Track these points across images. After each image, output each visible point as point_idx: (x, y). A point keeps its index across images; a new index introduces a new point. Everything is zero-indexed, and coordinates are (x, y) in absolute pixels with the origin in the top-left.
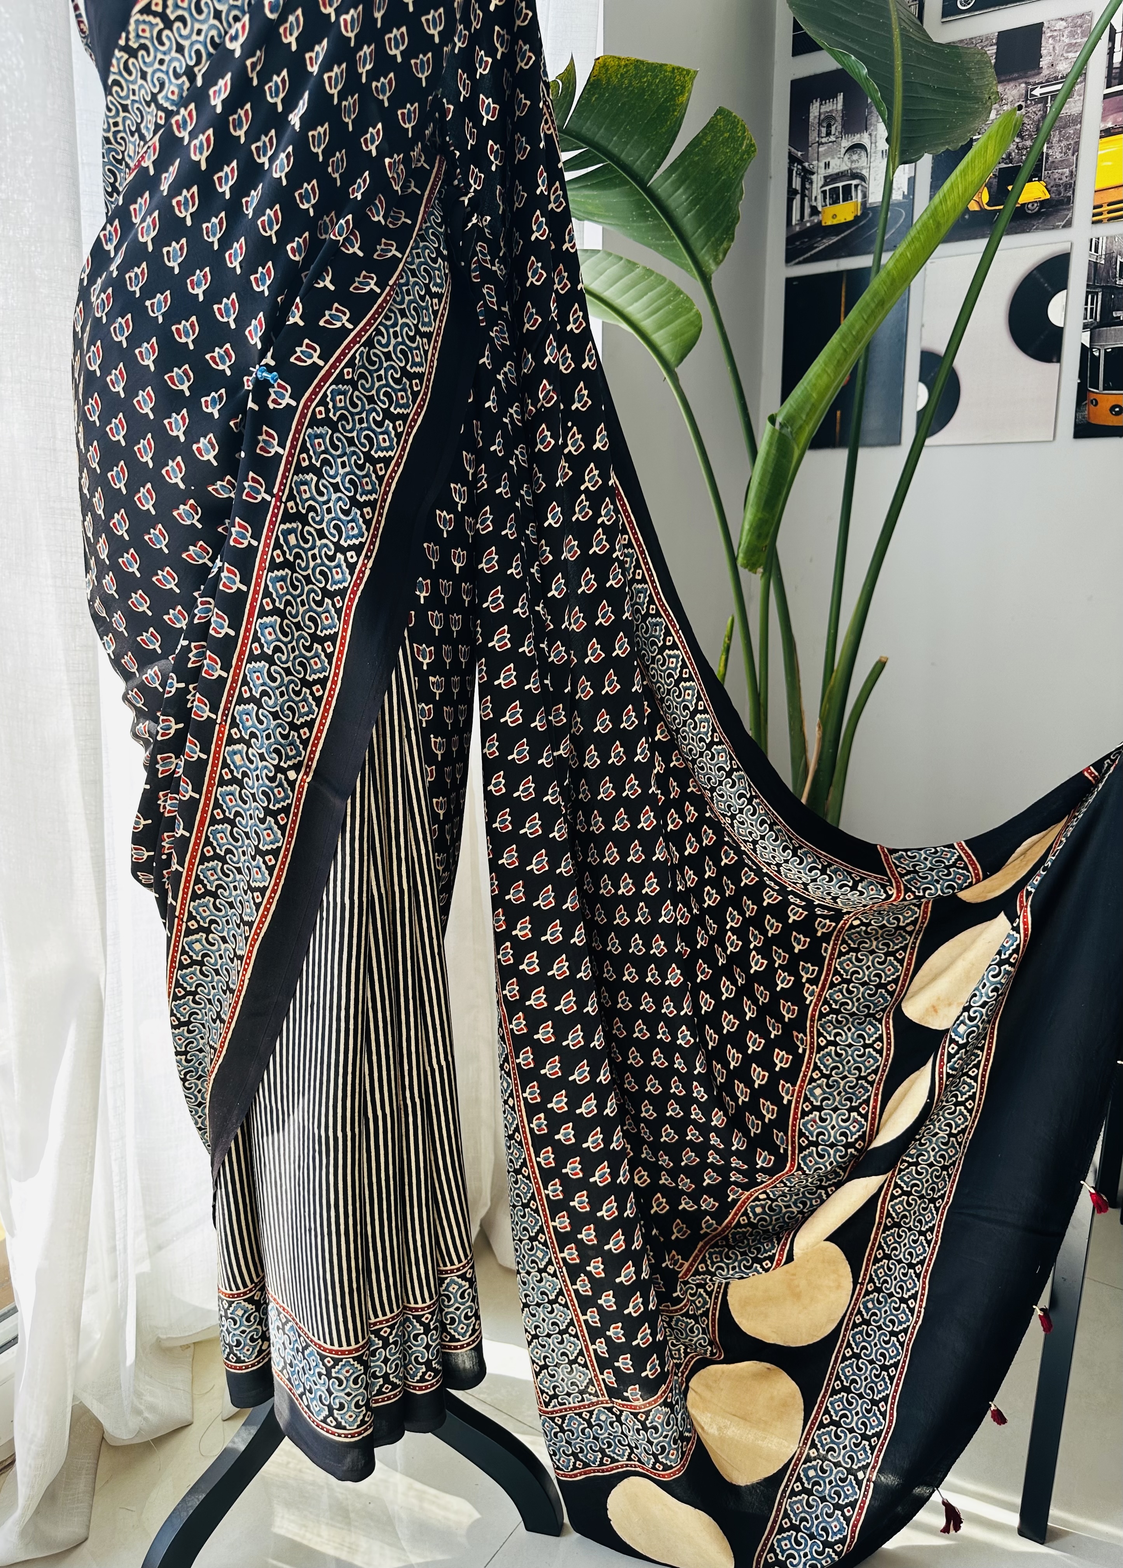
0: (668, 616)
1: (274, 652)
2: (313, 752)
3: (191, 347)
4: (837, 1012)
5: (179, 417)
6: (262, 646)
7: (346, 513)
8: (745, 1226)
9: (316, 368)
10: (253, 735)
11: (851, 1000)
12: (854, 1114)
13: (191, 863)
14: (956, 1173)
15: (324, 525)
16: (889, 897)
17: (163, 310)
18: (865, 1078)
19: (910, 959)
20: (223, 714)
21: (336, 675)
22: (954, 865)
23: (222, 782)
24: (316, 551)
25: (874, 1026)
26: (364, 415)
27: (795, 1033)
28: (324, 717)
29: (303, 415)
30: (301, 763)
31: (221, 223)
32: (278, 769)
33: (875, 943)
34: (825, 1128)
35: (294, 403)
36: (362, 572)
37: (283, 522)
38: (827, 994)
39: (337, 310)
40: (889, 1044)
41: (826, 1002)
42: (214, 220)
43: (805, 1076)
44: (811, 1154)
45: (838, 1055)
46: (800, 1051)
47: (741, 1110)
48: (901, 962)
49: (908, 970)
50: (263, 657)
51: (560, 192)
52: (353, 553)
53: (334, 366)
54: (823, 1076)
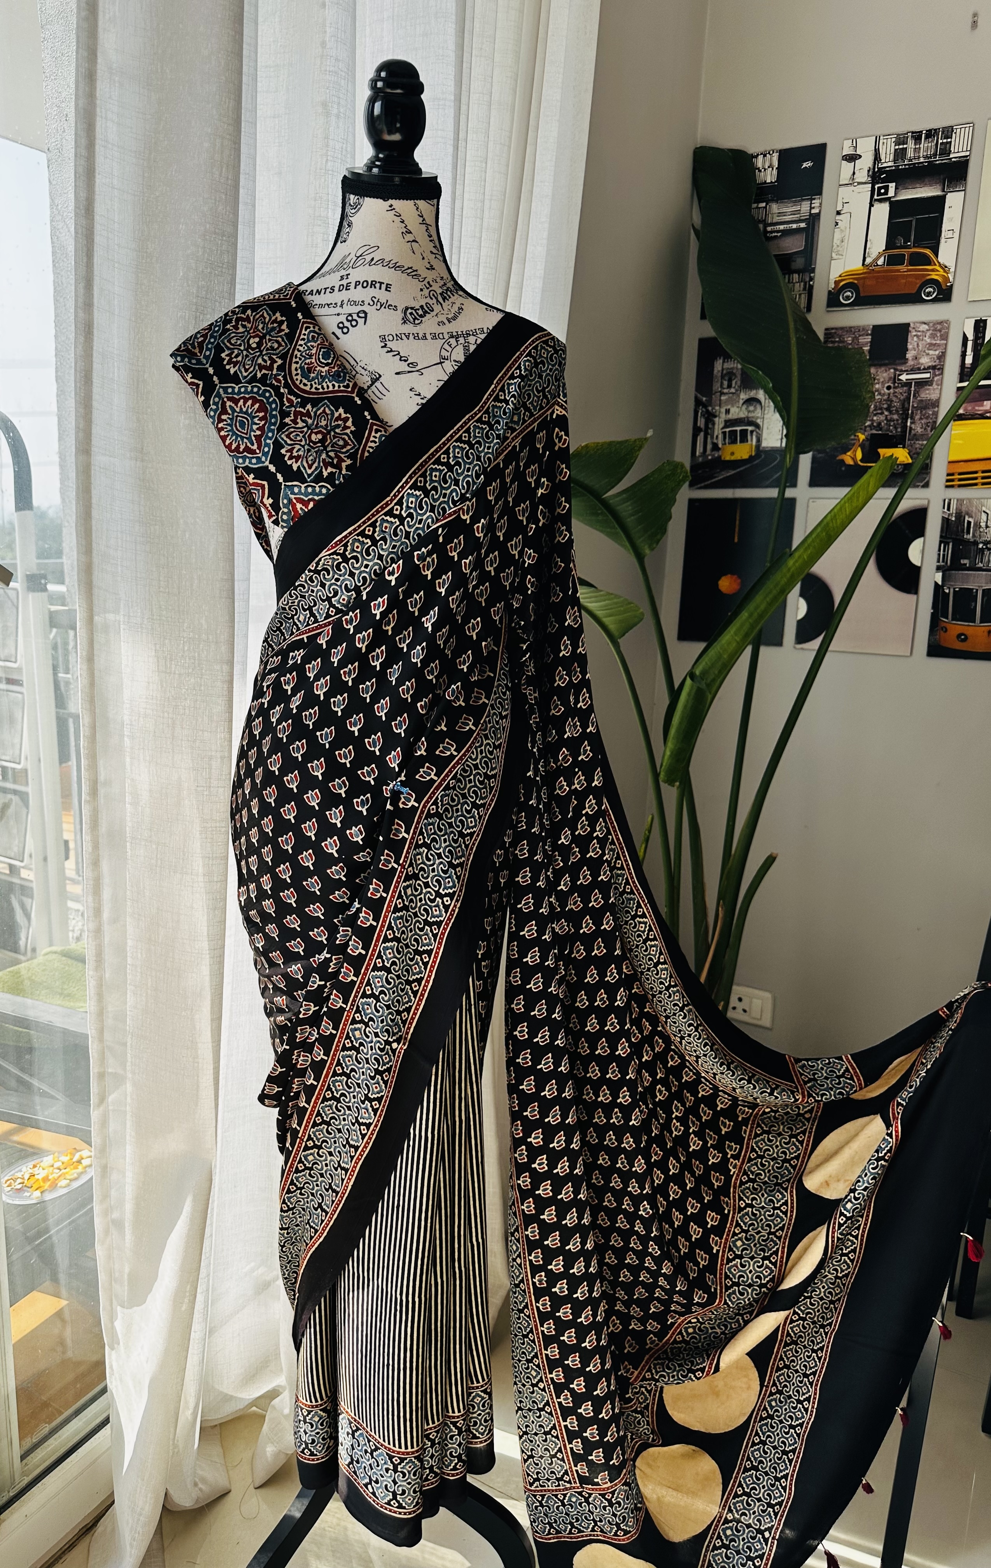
0: (640, 894)
1: (391, 965)
2: (409, 1028)
3: (348, 765)
4: (753, 1181)
5: (337, 811)
6: (383, 961)
7: (445, 872)
8: (680, 1342)
9: (432, 781)
10: (371, 1019)
11: (764, 1171)
12: (767, 1262)
13: (316, 1103)
14: (842, 1307)
15: (429, 879)
16: (796, 1100)
17: (329, 740)
18: (774, 1233)
19: (808, 1141)
20: (352, 1005)
21: (429, 976)
22: (843, 1076)
23: (344, 1049)
24: (422, 896)
25: (782, 1194)
26: (459, 807)
27: (722, 1198)
28: (419, 1005)
29: (422, 812)
30: (401, 1036)
31: (372, 685)
32: (388, 1043)
33: (782, 1127)
34: (745, 1272)
35: (417, 805)
36: (453, 910)
37: (404, 881)
38: (746, 1167)
39: (448, 743)
40: (792, 1207)
41: (745, 1173)
42: (367, 683)
43: (729, 1231)
44: (734, 1292)
45: (754, 1214)
46: (726, 1212)
47: (683, 1259)
48: (801, 1143)
49: (806, 1149)
50: (384, 968)
51: (577, 614)
52: (448, 898)
53: (444, 780)
54: (743, 1231)
